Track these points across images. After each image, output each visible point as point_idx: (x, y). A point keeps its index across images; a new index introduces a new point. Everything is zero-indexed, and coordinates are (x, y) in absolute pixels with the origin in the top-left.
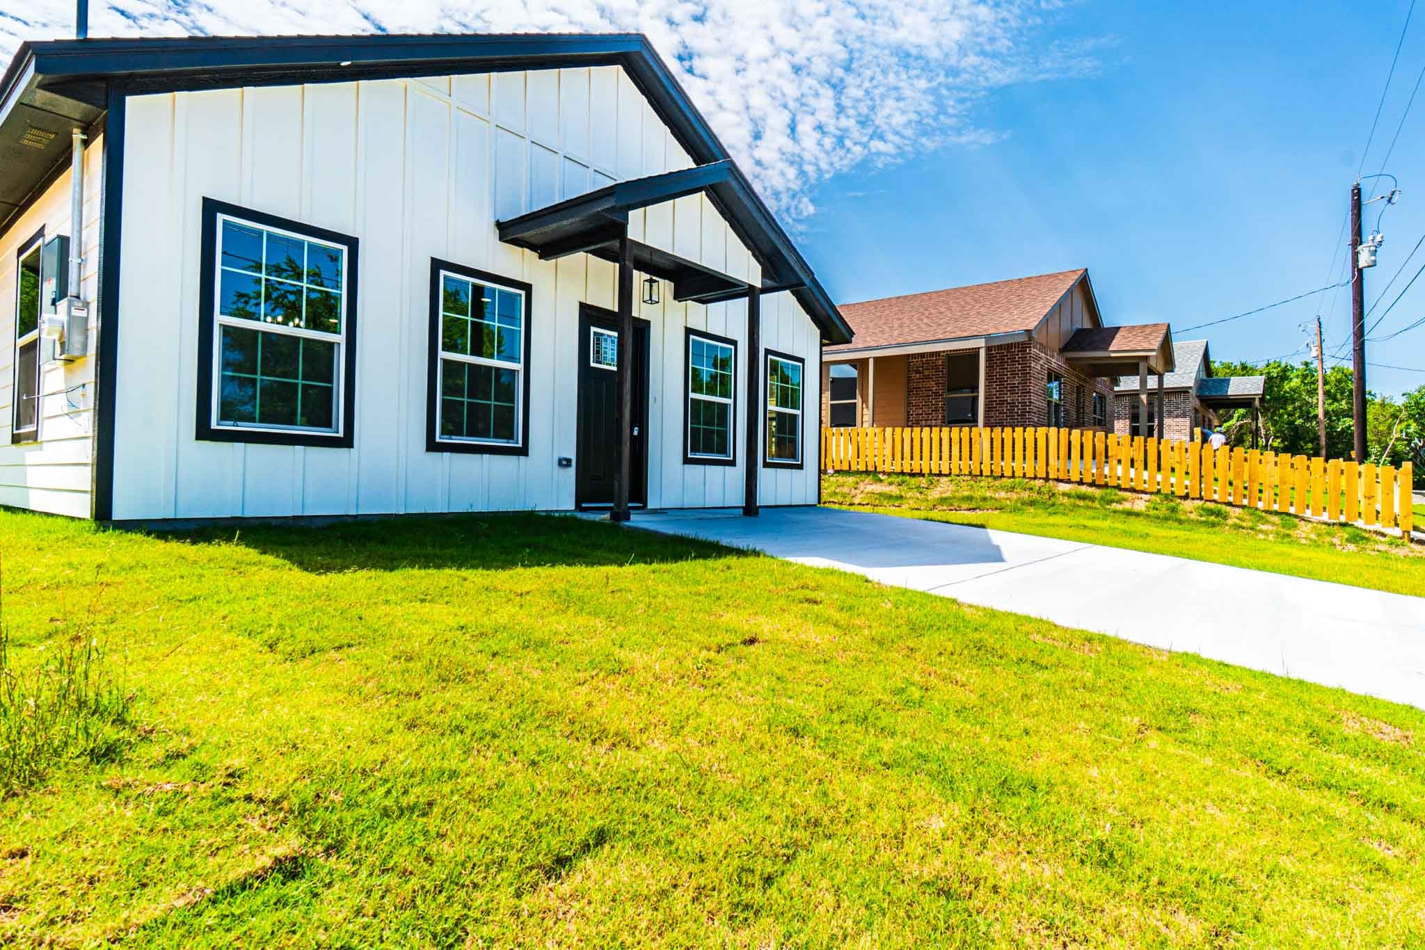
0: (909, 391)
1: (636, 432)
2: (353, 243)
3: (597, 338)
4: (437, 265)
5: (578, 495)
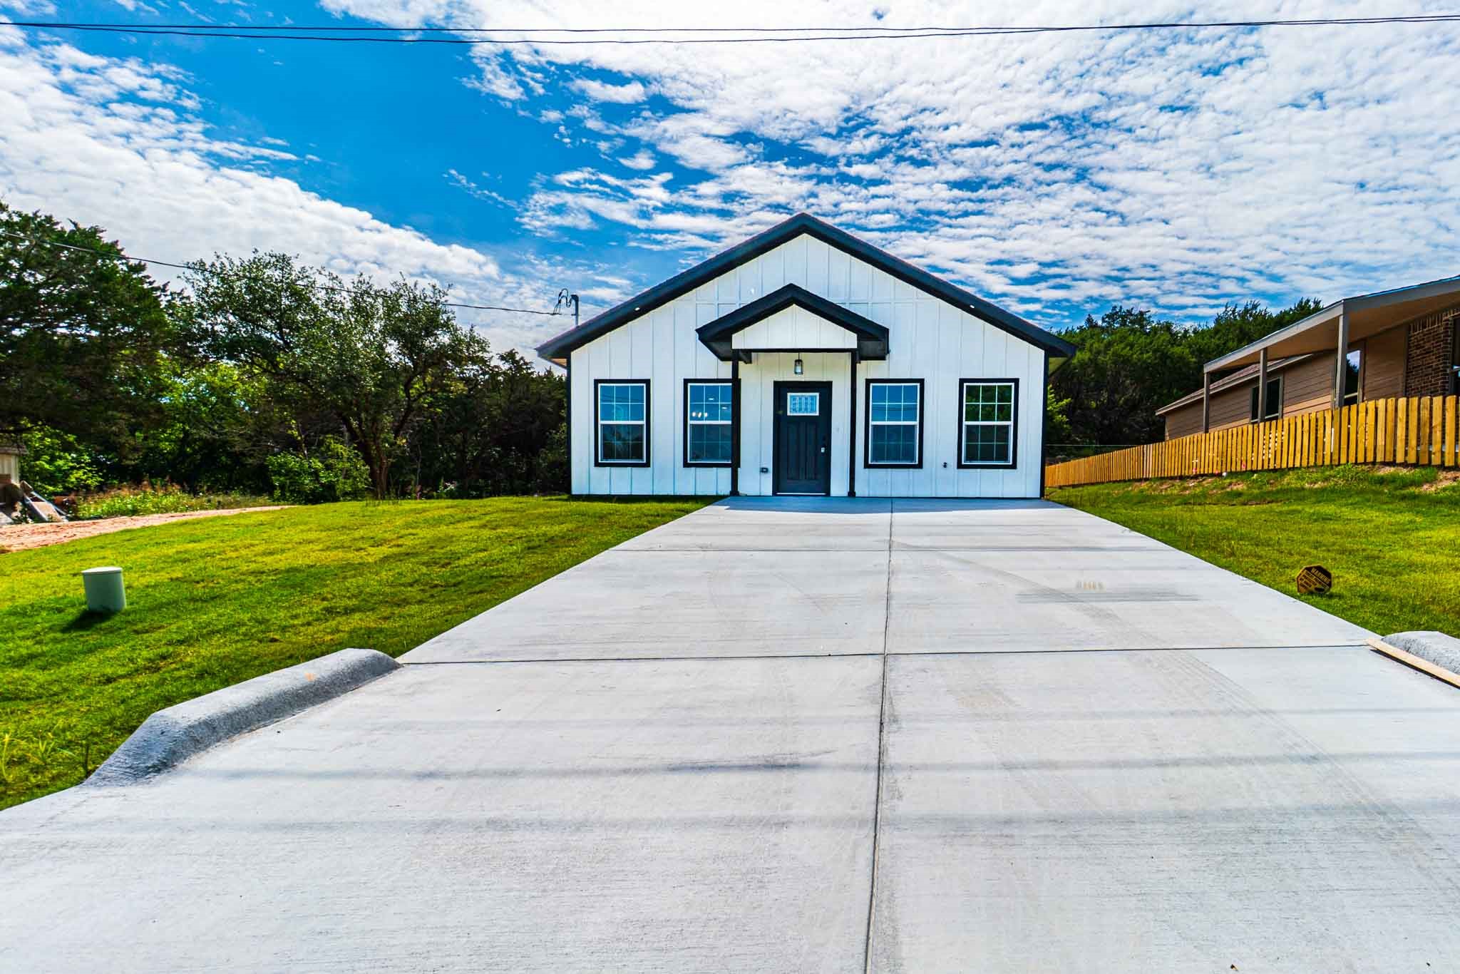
0: (1408, 373)
1: (823, 450)
2: (647, 382)
3: (794, 398)
4: (686, 381)
5: (776, 489)
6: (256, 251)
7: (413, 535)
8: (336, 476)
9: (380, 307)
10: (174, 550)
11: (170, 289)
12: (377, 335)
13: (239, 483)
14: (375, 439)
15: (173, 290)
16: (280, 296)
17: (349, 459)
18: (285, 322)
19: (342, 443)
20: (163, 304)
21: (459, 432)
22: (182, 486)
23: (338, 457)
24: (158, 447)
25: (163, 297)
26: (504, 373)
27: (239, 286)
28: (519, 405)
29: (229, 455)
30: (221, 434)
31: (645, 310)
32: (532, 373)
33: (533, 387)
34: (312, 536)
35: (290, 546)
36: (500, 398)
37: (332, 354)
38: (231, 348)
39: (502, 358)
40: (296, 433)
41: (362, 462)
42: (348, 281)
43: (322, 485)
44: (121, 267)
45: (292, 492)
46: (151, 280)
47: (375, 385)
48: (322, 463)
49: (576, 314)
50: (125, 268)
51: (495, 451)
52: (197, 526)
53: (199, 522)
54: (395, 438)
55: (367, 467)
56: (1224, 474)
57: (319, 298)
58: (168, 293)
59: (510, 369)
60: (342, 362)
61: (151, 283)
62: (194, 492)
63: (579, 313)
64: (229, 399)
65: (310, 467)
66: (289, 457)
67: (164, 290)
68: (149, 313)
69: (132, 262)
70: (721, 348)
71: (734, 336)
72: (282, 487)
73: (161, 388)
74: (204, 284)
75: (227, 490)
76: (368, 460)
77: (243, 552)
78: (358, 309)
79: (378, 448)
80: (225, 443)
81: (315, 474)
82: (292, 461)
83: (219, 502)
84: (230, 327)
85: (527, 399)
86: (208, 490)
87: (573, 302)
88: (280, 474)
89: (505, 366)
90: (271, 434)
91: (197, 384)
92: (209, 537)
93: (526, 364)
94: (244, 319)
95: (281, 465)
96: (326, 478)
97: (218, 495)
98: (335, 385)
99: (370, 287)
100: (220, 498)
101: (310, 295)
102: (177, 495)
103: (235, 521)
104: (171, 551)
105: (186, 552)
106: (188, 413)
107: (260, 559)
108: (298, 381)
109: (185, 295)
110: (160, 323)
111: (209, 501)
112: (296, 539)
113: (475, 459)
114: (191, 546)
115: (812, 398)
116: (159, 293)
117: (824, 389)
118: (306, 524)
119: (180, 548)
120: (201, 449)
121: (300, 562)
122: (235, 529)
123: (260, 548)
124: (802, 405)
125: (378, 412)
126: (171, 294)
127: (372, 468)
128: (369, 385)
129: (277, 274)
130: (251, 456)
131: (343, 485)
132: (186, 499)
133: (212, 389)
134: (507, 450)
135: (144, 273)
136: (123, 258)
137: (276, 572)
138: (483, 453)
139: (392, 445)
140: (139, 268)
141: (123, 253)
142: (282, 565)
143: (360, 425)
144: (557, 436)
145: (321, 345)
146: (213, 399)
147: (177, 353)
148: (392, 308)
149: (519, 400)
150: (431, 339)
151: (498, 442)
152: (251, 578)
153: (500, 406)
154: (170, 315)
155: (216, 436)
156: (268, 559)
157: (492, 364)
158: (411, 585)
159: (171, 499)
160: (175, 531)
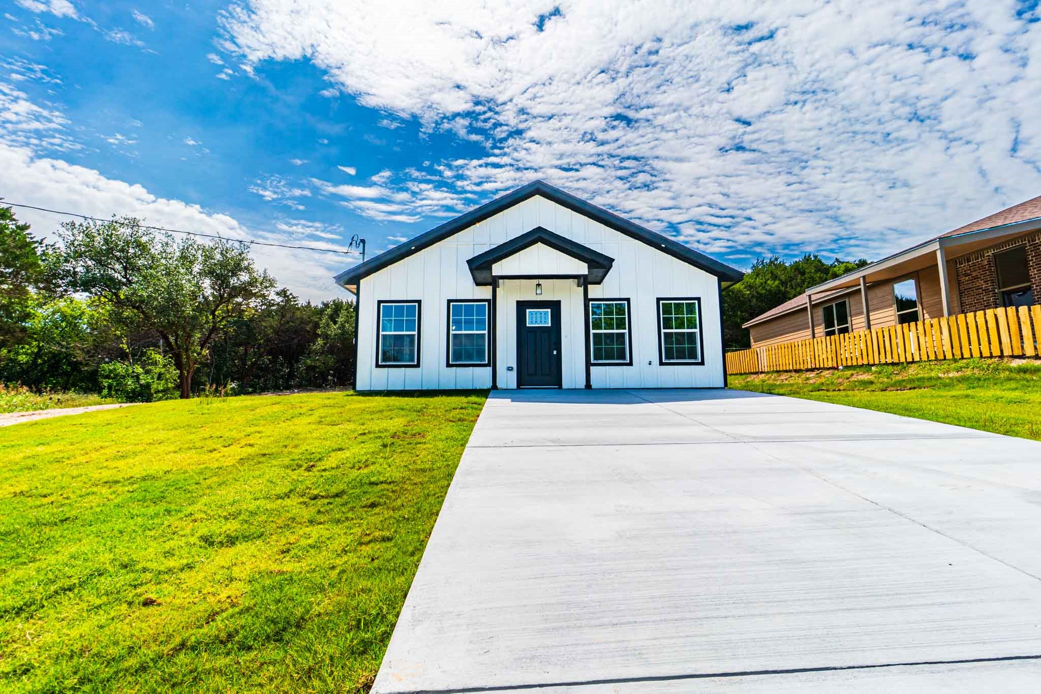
0: (961, 293)
1: (555, 352)
2: (419, 302)
3: (531, 313)
4: (449, 301)
5: (520, 383)
6: (115, 215)
7: (259, 432)
8: (152, 378)
9: (200, 256)
10: (22, 455)
11: (45, 242)
12: (195, 276)
13: (74, 385)
14: (187, 350)
15: (48, 243)
16: (128, 247)
17: (165, 366)
18: (129, 266)
19: (159, 353)
20: (38, 253)
21: (241, 345)
22: (30, 388)
23: (155, 363)
24: (16, 359)
25: (39, 248)
26: (278, 304)
27: (99, 241)
28: (287, 326)
29: (70, 363)
30: (67, 348)
31: (418, 249)
32: (297, 304)
33: (298, 313)
34: (162, 435)
35: (141, 448)
36: (274, 322)
37: (163, 287)
38: (87, 285)
39: (278, 294)
40: (125, 346)
41: (174, 367)
42: (179, 238)
43: (141, 385)
44: (10, 226)
45: (117, 391)
46: (32, 236)
47: (193, 310)
48: (143, 368)
49: (363, 253)
50: (14, 227)
51: (266, 359)
52: (46, 426)
53: (48, 422)
54: (201, 349)
55: (178, 371)
56: (841, 367)
57: (156, 250)
58: (44, 245)
59: (282, 301)
60: (170, 293)
61: (31, 238)
62: (39, 392)
63: (366, 252)
64: (75, 324)
65: (133, 372)
66: (118, 365)
67: (41, 243)
68: (27, 258)
69: (20, 223)
70: (482, 275)
71: (493, 266)
72: (110, 387)
73: (27, 316)
74: (72, 238)
75: (65, 389)
76: (179, 365)
77: (94, 455)
78: (183, 257)
79: (188, 357)
80: (68, 355)
81: (137, 377)
82: (120, 368)
83: (59, 399)
84: (88, 269)
85: (292, 322)
86: (50, 391)
87: (361, 244)
88: (108, 377)
89: (278, 299)
90: (105, 348)
91: (54, 313)
92: (57, 438)
93: (294, 298)
94: (99, 262)
95: (111, 371)
96: (145, 380)
97: (58, 394)
98: (162, 311)
99: (194, 243)
100: (60, 396)
101: (151, 247)
102: (24, 395)
103: (83, 421)
104: (18, 457)
105: (33, 457)
106: (45, 335)
107: (112, 464)
108: (134, 307)
109: (57, 246)
110: (35, 264)
111: (51, 399)
112: (147, 439)
113: (253, 364)
114: (41, 449)
115: (546, 313)
116: (36, 245)
117: (555, 306)
118: (151, 422)
119: (29, 452)
120: (49, 360)
121: (156, 468)
122: (84, 430)
123: (111, 451)
124: (539, 319)
125: (192, 330)
126: (46, 246)
127: (181, 372)
128: (189, 311)
129: (129, 231)
130: (87, 365)
131: (157, 386)
132: (33, 398)
133: (64, 317)
134: (275, 357)
135: (28, 231)
136: (14, 220)
137: (131, 480)
138: (258, 360)
139: (199, 354)
140: (25, 227)
141: (14, 217)
142: (137, 472)
143: (176, 340)
144: (314, 347)
145: (155, 281)
146: (64, 324)
147: (44, 288)
148: (208, 257)
149: (288, 322)
150: (235, 279)
151: (269, 353)
152: (105, 491)
153: (271, 327)
154: (43, 261)
155: (64, 350)
156: (121, 464)
157: (270, 298)
158: (287, 495)
159: (20, 397)
160: (25, 432)
